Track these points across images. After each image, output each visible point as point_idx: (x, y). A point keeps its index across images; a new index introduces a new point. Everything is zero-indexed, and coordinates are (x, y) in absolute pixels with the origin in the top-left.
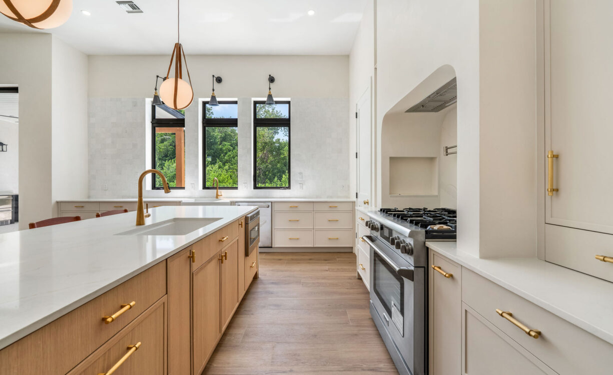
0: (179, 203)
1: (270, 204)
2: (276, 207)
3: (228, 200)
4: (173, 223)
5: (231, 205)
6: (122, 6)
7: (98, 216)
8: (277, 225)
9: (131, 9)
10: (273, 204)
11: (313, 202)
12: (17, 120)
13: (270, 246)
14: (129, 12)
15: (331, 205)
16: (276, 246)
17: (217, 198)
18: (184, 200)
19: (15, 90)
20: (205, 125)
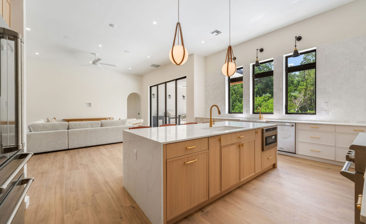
0: (238, 120)
1: (294, 124)
2: (298, 127)
3: (265, 120)
4: (225, 128)
5: (266, 123)
6: (214, 34)
7: (203, 123)
8: (299, 139)
9: (217, 34)
10: (297, 124)
11: (335, 125)
12: (186, 87)
13: (294, 152)
14: (216, 35)
15: (356, 128)
16: (300, 153)
17: (260, 119)
18: (241, 119)
19: (185, 77)
20: (254, 78)
